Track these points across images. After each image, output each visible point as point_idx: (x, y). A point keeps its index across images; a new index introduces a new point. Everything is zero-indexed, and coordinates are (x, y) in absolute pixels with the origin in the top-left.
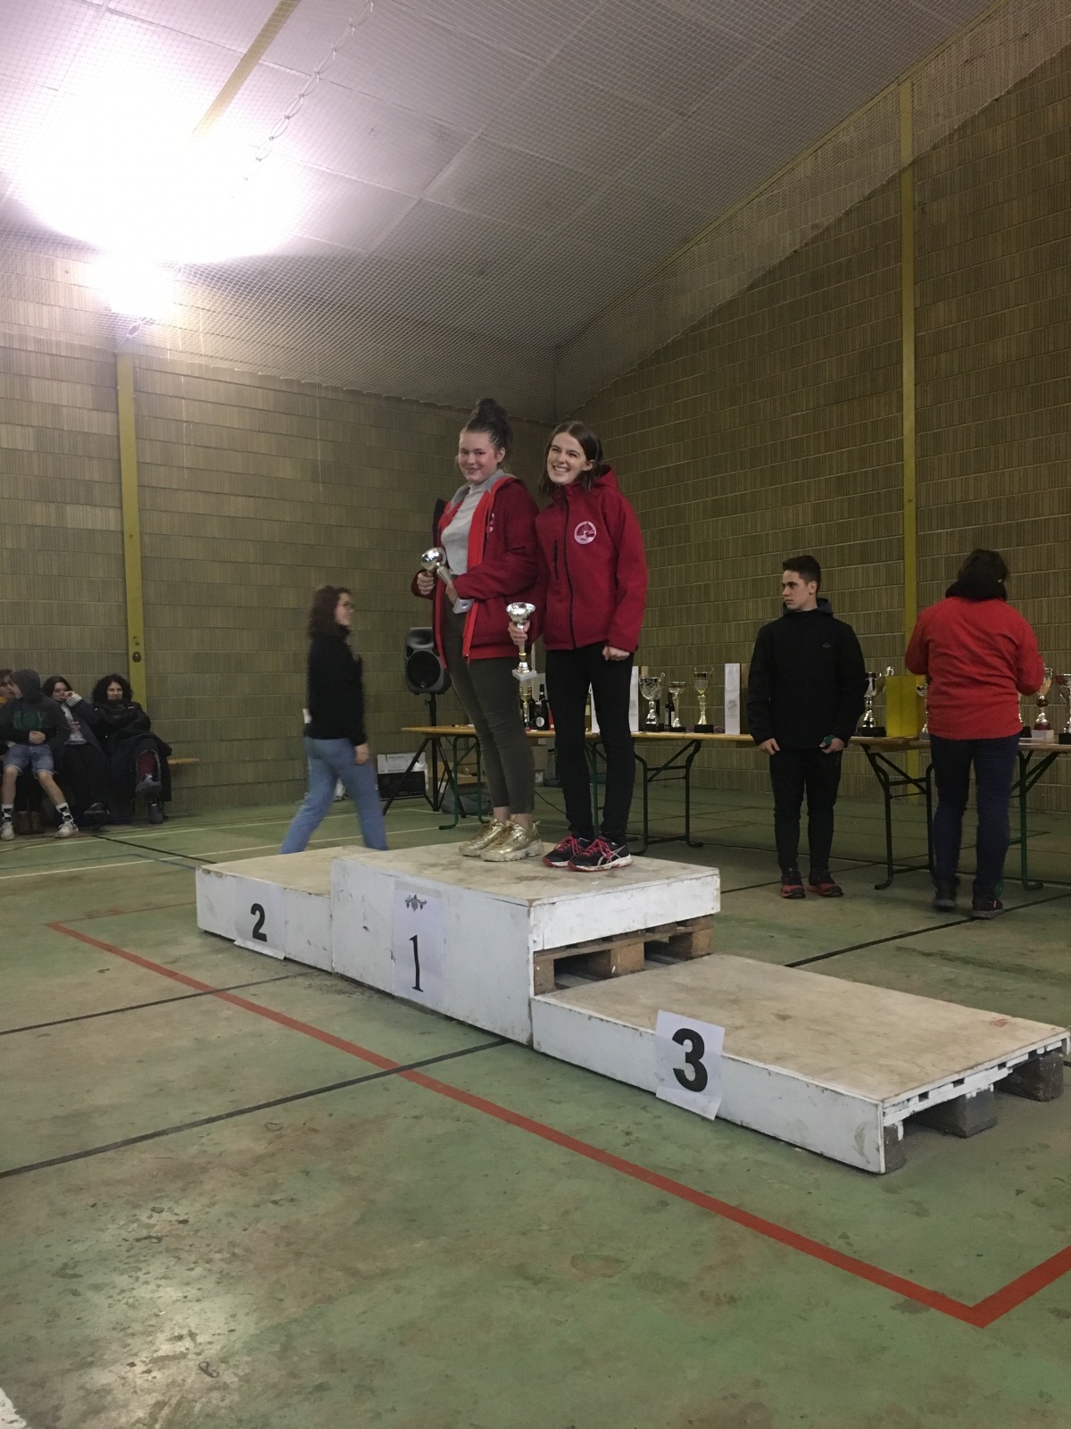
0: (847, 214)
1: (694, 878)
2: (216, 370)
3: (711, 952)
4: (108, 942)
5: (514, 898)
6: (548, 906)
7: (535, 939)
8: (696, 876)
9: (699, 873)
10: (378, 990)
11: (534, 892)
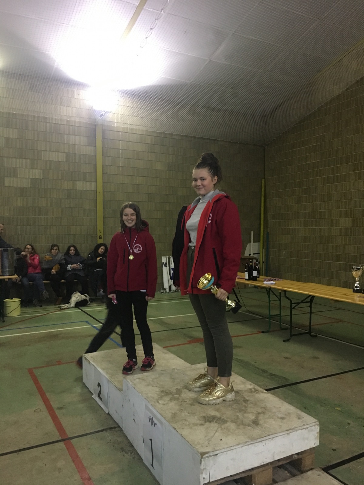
1: (303, 429)
2: (133, 129)
3: (313, 467)
4: (44, 388)
5: (194, 448)
6: (213, 457)
7: (204, 477)
8: (305, 427)
9: (307, 425)
10: (138, 454)
11: (208, 440)
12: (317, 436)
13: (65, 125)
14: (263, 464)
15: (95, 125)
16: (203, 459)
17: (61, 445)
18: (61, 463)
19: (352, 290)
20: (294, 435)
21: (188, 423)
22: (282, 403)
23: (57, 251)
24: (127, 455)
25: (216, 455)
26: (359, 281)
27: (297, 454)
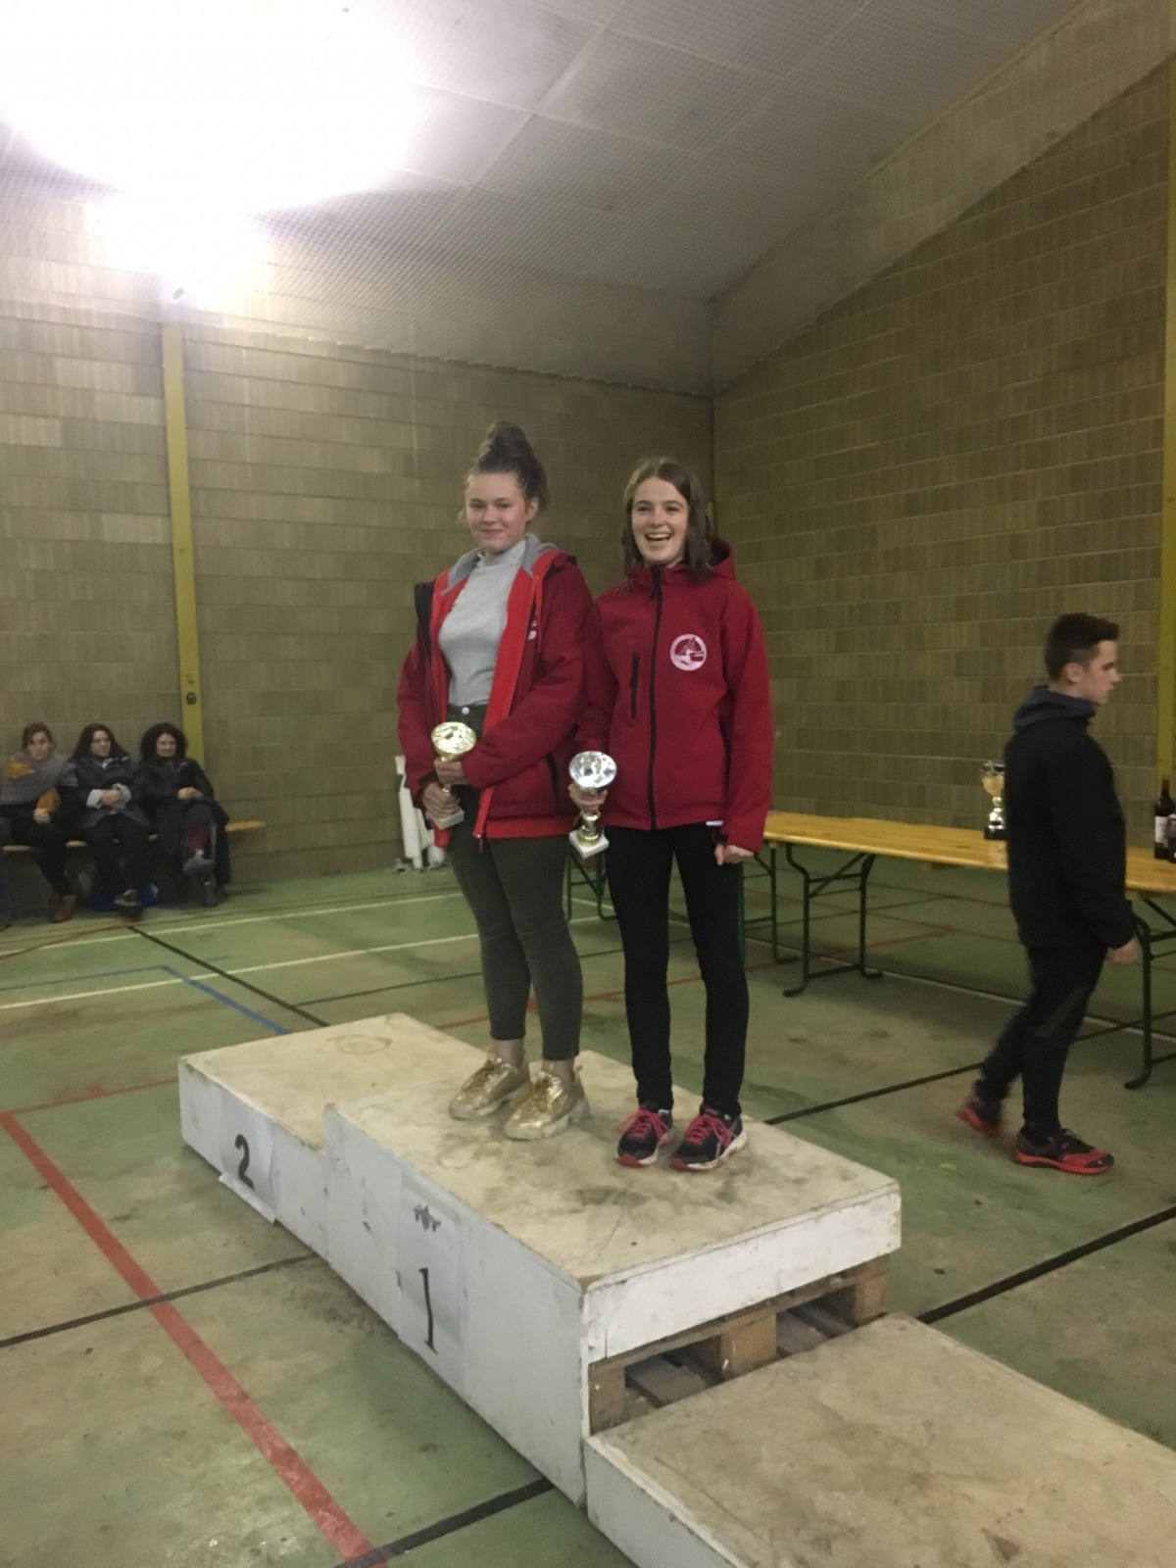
0: (1096, 116)
1: (858, 1204)
2: (285, 340)
3: (885, 1310)
4: (58, 1163)
5: (559, 1269)
6: (614, 1287)
7: (591, 1344)
8: (861, 1198)
9: (867, 1192)
10: (382, 1322)
11: (597, 1246)
12: (895, 1225)
13: (54, 323)
14: (750, 1304)
15: (160, 326)
16: (587, 1296)
17: (143, 1316)
18: (150, 1363)
19: (981, 834)
20: (834, 1222)
21: (534, 1211)
22: (797, 1143)
23: (46, 745)
24: (347, 1329)
25: (624, 1282)
26: (1001, 805)
27: (843, 1274)
